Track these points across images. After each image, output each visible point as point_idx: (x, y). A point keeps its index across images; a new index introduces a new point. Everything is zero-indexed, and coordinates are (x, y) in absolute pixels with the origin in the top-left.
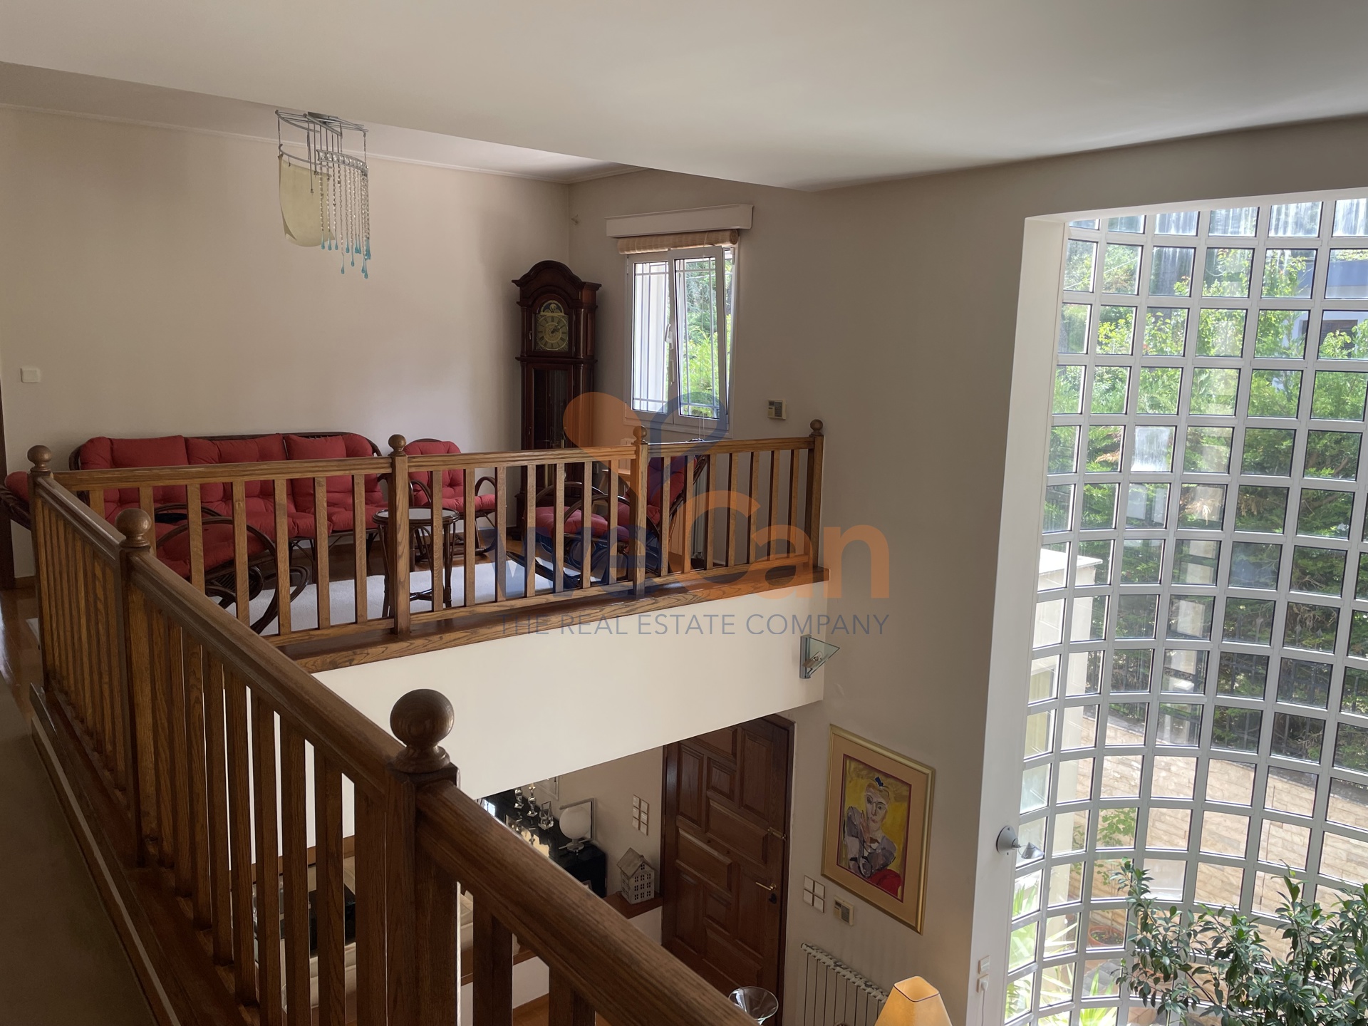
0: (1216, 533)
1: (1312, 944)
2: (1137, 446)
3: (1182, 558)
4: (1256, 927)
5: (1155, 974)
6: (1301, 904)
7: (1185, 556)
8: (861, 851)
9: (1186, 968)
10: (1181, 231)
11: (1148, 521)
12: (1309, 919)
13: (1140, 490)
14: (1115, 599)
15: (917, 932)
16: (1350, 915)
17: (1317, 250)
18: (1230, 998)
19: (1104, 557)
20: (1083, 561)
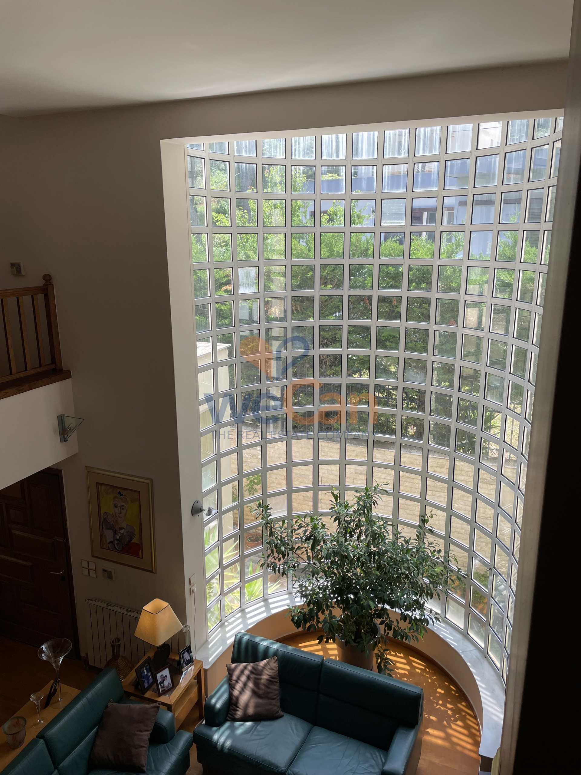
0: (283, 324)
1: (346, 521)
2: (240, 279)
3: (269, 338)
4: (321, 519)
5: (278, 557)
6: (340, 503)
7: (271, 337)
8: (114, 537)
9: (292, 549)
10: (248, 154)
11: (251, 321)
12: (344, 509)
13: (245, 304)
14: (239, 365)
15: (153, 573)
16: (361, 503)
17: (315, 166)
18: (314, 558)
19: (230, 342)
20: (221, 346)
